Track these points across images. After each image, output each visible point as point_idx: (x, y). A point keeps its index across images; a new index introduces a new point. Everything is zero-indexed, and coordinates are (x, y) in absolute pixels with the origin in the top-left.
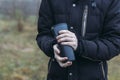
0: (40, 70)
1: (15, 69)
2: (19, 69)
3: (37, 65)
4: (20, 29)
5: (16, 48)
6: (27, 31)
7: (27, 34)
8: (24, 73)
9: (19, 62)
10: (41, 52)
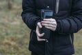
0: (24, 37)
1: (6, 37)
2: (9, 37)
3: (22, 34)
4: (10, 7)
5: (7, 22)
6: (15, 9)
7: (14, 11)
8: (13, 40)
9: (9, 31)
10: (24, 25)
